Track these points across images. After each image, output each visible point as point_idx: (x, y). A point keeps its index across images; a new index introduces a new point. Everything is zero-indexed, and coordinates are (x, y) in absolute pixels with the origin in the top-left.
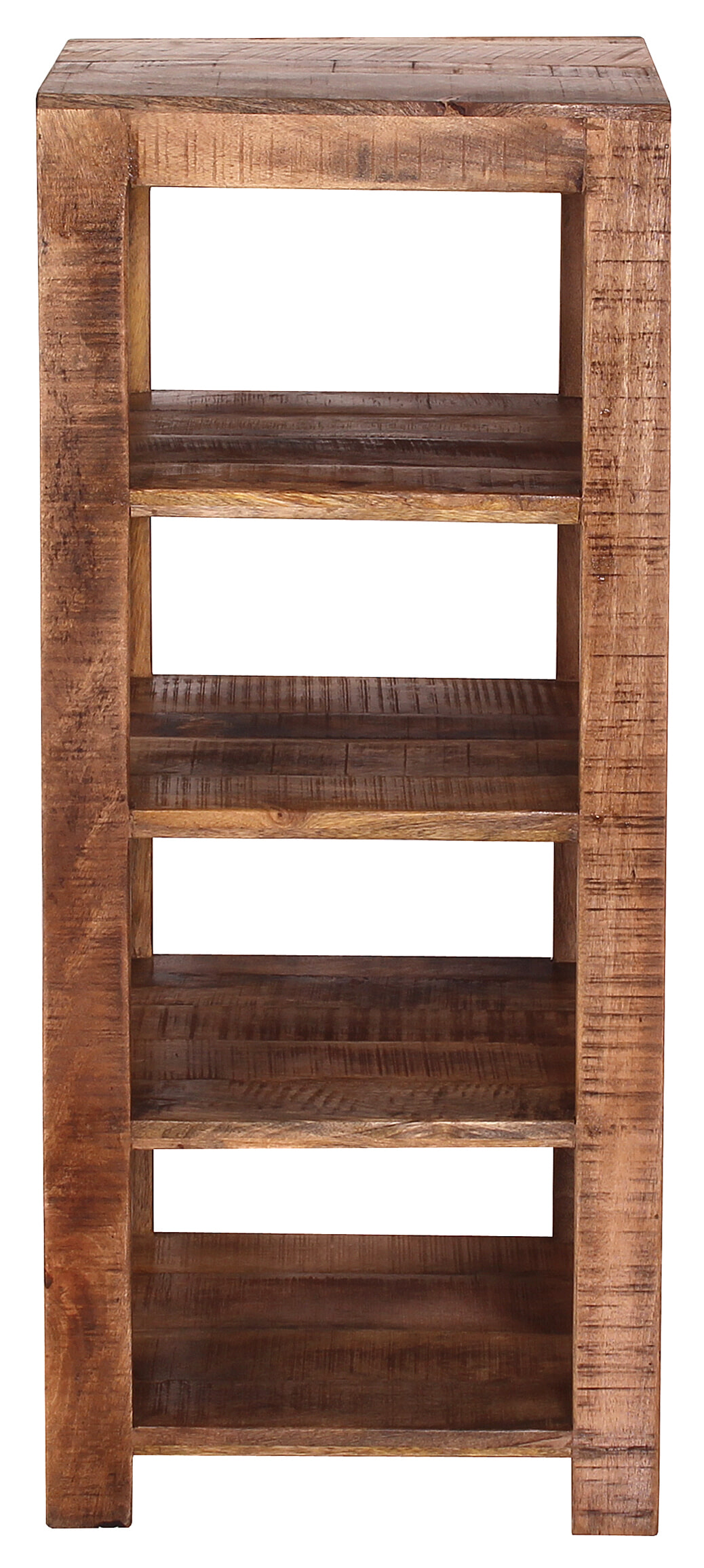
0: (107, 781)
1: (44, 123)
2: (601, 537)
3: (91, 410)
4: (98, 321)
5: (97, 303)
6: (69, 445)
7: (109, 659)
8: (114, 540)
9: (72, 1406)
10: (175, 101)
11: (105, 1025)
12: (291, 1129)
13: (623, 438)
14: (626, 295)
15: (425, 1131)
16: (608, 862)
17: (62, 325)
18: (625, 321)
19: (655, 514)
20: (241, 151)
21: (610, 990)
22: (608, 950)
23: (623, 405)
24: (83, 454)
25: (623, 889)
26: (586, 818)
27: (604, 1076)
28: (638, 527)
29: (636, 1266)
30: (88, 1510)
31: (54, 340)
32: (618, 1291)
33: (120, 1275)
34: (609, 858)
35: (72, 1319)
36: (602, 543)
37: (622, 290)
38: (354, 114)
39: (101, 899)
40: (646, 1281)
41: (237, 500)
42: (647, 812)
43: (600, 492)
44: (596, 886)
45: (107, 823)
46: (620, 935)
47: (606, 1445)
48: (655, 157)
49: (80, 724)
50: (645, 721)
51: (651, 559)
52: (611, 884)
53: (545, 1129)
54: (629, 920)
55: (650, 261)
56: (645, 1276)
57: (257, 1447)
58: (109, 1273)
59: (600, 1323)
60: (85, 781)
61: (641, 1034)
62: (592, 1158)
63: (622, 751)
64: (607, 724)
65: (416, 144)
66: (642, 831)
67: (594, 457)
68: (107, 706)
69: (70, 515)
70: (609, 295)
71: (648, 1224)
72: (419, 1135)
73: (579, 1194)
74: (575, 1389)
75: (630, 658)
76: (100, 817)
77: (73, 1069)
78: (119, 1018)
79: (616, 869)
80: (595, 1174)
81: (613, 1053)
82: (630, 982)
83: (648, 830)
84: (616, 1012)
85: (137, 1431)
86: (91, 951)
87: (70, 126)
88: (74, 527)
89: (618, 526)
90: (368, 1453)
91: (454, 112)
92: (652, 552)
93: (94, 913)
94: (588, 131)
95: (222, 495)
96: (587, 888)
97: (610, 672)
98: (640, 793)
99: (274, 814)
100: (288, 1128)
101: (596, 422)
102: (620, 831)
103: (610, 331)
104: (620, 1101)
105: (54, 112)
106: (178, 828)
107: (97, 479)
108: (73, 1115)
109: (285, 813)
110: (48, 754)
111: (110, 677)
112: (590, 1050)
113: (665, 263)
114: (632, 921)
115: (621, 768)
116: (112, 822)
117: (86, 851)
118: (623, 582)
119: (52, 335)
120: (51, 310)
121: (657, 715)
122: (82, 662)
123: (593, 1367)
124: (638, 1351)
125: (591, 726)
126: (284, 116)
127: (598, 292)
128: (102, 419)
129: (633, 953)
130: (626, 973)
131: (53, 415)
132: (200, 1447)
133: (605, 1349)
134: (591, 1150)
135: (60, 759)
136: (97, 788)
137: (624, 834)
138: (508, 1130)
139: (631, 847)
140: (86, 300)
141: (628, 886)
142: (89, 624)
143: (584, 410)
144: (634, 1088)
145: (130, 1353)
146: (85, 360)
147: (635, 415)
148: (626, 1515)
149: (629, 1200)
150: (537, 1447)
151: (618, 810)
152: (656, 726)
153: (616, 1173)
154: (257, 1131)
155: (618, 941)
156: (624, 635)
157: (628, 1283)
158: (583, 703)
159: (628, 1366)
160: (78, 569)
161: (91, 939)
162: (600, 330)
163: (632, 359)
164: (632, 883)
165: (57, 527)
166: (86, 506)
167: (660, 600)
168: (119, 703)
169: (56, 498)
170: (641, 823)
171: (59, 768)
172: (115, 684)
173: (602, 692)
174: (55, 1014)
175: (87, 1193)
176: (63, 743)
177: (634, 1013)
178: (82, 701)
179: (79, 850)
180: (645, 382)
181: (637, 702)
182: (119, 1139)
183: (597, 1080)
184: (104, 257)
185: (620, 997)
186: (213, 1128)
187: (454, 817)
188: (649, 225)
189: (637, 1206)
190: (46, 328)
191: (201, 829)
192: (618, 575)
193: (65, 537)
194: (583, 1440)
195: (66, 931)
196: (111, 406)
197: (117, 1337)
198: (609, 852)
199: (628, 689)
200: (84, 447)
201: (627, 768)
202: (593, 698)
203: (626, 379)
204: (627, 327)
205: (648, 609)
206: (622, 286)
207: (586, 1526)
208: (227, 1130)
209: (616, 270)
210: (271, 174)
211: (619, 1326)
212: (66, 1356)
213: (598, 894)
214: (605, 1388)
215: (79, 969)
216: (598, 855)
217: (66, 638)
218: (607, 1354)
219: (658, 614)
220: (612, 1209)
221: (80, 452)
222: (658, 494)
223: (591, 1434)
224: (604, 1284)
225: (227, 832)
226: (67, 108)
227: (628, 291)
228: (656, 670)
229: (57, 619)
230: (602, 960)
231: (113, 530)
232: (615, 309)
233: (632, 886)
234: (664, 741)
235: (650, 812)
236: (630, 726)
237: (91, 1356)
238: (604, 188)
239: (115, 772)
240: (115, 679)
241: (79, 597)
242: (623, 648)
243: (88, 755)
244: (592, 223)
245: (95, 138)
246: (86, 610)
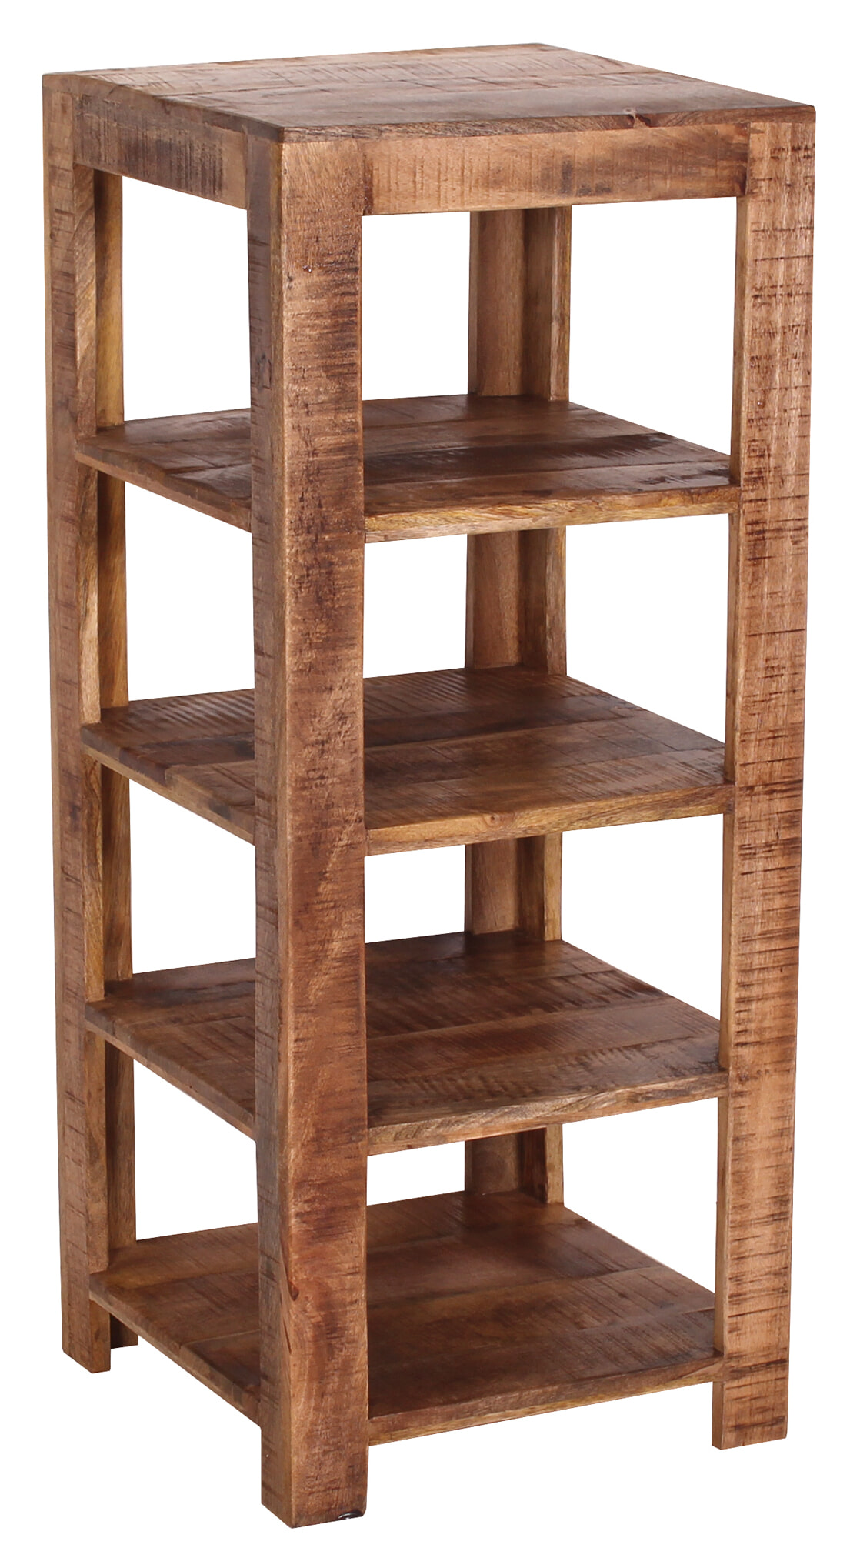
0: (347, 804)
1: (289, 158)
2: (757, 523)
3: (330, 441)
4: (338, 353)
5: (336, 334)
6: (311, 478)
7: (348, 685)
8: (351, 568)
9: (317, 1409)
10: (405, 127)
11: (346, 1040)
12: (502, 1116)
13: (774, 427)
14: (780, 291)
15: (610, 1100)
16: (758, 828)
17: (305, 359)
18: (779, 315)
19: (799, 497)
20: (462, 174)
21: (758, 946)
22: (757, 909)
23: (775, 395)
24: (324, 486)
25: (769, 851)
26: (741, 789)
27: (752, 1026)
28: (786, 510)
29: (775, 1197)
30: (330, 1504)
31: (298, 375)
32: (762, 1222)
33: (358, 1277)
34: (758, 824)
35: (317, 1326)
36: (758, 528)
37: (776, 287)
38: (559, 131)
39: (341, 919)
40: (783, 1209)
41: (457, 518)
42: (788, 777)
43: (755, 480)
44: (748, 851)
45: (347, 845)
46: (766, 894)
47: (750, 1364)
48: (804, 157)
49: (323, 752)
50: (788, 692)
51: (796, 539)
52: (760, 847)
53: (706, 1083)
54: (774, 878)
55: (798, 257)
56: (781, 1205)
57: (472, 1418)
58: (349, 1277)
59: (747, 1254)
60: (328, 807)
61: (782, 983)
62: (742, 1104)
63: (770, 723)
64: (758, 698)
65: (609, 157)
66: (785, 795)
67: (752, 448)
68: (347, 732)
69: (313, 547)
70: (766, 292)
71: (784, 1156)
72: (605, 1105)
73: (731, 1139)
74: (726, 1318)
75: (778, 635)
76: (340, 840)
77: (317, 1087)
78: (357, 1032)
79: (764, 833)
80: (744, 1118)
81: (760, 1003)
82: (773, 937)
83: (789, 794)
84: (763, 966)
85: (372, 1422)
86: (332, 971)
87: (313, 160)
88: (316, 559)
89: (769, 511)
90: (563, 1407)
91: (641, 123)
92: (796, 533)
93: (335, 933)
94: (752, 135)
95: (444, 515)
96: (741, 855)
97: (762, 649)
98: (784, 760)
99: (488, 818)
100: (498, 1114)
101: (754, 414)
102: (768, 797)
103: (765, 326)
104: (765, 1048)
105: (299, 146)
106: (407, 842)
107: (338, 509)
108: (318, 1131)
109: (497, 816)
110: (294, 784)
111: (349, 702)
112: (742, 1005)
113: (809, 257)
114: (776, 881)
115: (769, 738)
116: (351, 844)
117: (328, 875)
118: (772, 564)
119: (296, 370)
120: (295, 345)
121: (798, 686)
122: (324, 691)
123: (740, 1295)
124: (776, 1274)
125: (746, 702)
126: (499, 137)
127: (757, 290)
128: (341, 449)
129: (777, 909)
130: (770, 928)
131: (297, 449)
132: (425, 1428)
133: (750, 1277)
134: (742, 1096)
135: (304, 788)
136: (338, 812)
137: (771, 799)
138: (676, 1088)
139: (776, 811)
140: (327, 333)
141: (773, 848)
142: (331, 654)
143: (743, 403)
144: (775, 1034)
145: (366, 1350)
146: (326, 392)
147: (784, 404)
148: (762, 1424)
149: (770, 1138)
150: (696, 1376)
151: (766, 778)
152: (797, 696)
153: (761, 1114)
154: (473, 1122)
155: (764, 900)
156: (773, 613)
157: (769, 1213)
158: (739, 680)
159: (767, 1289)
160: (320, 600)
161: (332, 959)
162: (758, 326)
163: (784, 350)
164: (776, 845)
165: (301, 561)
166: (327, 537)
167: (801, 576)
168: (357, 727)
169: (300, 532)
170: (784, 788)
171: (303, 798)
172: (354, 709)
173: (756, 669)
174: (301, 1036)
175: (329, 1203)
176: (308, 772)
177: (776, 965)
178: (324, 729)
179: (322, 876)
180: (793, 372)
181: (782, 675)
182: (358, 1148)
183: (746, 1031)
184: (342, 289)
185: (766, 951)
186: (436, 1125)
187: (636, 802)
188: (799, 222)
189: (774, 1142)
190: (291, 364)
191: (426, 841)
192: (769, 557)
193: (308, 569)
194: (733, 1363)
195: (310, 955)
196: (348, 437)
197: (356, 1337)
198: (758, 819)
199: (775, 663)
200: (324, 480)
201: (774, 737)
202: (748, 675)
203: (778, 371)
204: (780, 321)
205: (793, 587)
206: (777, 282)
207: (733, 1440)
208: (448, 1125)
209: (771, 266)
210: (488, 195)
211: (761, 1254)
212: (311, 1362)
213: (750, 859)
214: (750, 1313)
215: (322, 990)
216: (750, 822)
217: (310, 671)
218: (751, 1282)
219: (800, 591)
220: (758, 1148)
221: (321, 484)
222: (802, 477)
223: (738, 1356)
224: (751, 1218)
225: (448, 840)
226: (310, 141)
227: (781, 286)
228: (798, 643)
229: (301, 651)
230: (752, 919)
231: (349, 559)
232: (770, 304)
233: (776, 847)
234: (802, 710)
235: (791, 777)
236: (777, 698)
237: (332, 1358)
238: (763, 189)
239: (354, 795)
240: (353, 704)
241: (321, 628)
242: (772, 626)
243: (330, 781)
244: (752, 223)
245: (336, 171)
246: (327, 639)
